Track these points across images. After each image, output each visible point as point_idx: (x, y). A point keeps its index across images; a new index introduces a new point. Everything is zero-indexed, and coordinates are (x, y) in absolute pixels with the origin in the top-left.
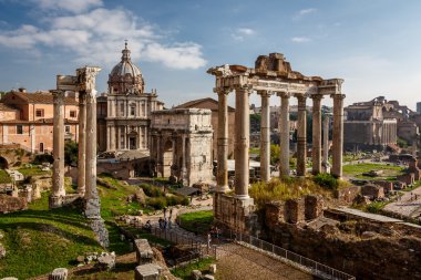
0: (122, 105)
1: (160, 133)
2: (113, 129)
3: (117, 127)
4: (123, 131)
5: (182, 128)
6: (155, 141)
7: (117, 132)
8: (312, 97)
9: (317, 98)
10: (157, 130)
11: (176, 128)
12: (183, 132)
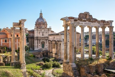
0: (39, 32)
1: (51, 42)
2: (36, 40)
3: (37, 40)
4: (40, 41)
5: (58, 40)
6: (50, 45)
7: (38, 41)
8: (102, 27)
9: (104, 28)
10: (50, 41)
11: (56, 40)
12: (59, 41)
